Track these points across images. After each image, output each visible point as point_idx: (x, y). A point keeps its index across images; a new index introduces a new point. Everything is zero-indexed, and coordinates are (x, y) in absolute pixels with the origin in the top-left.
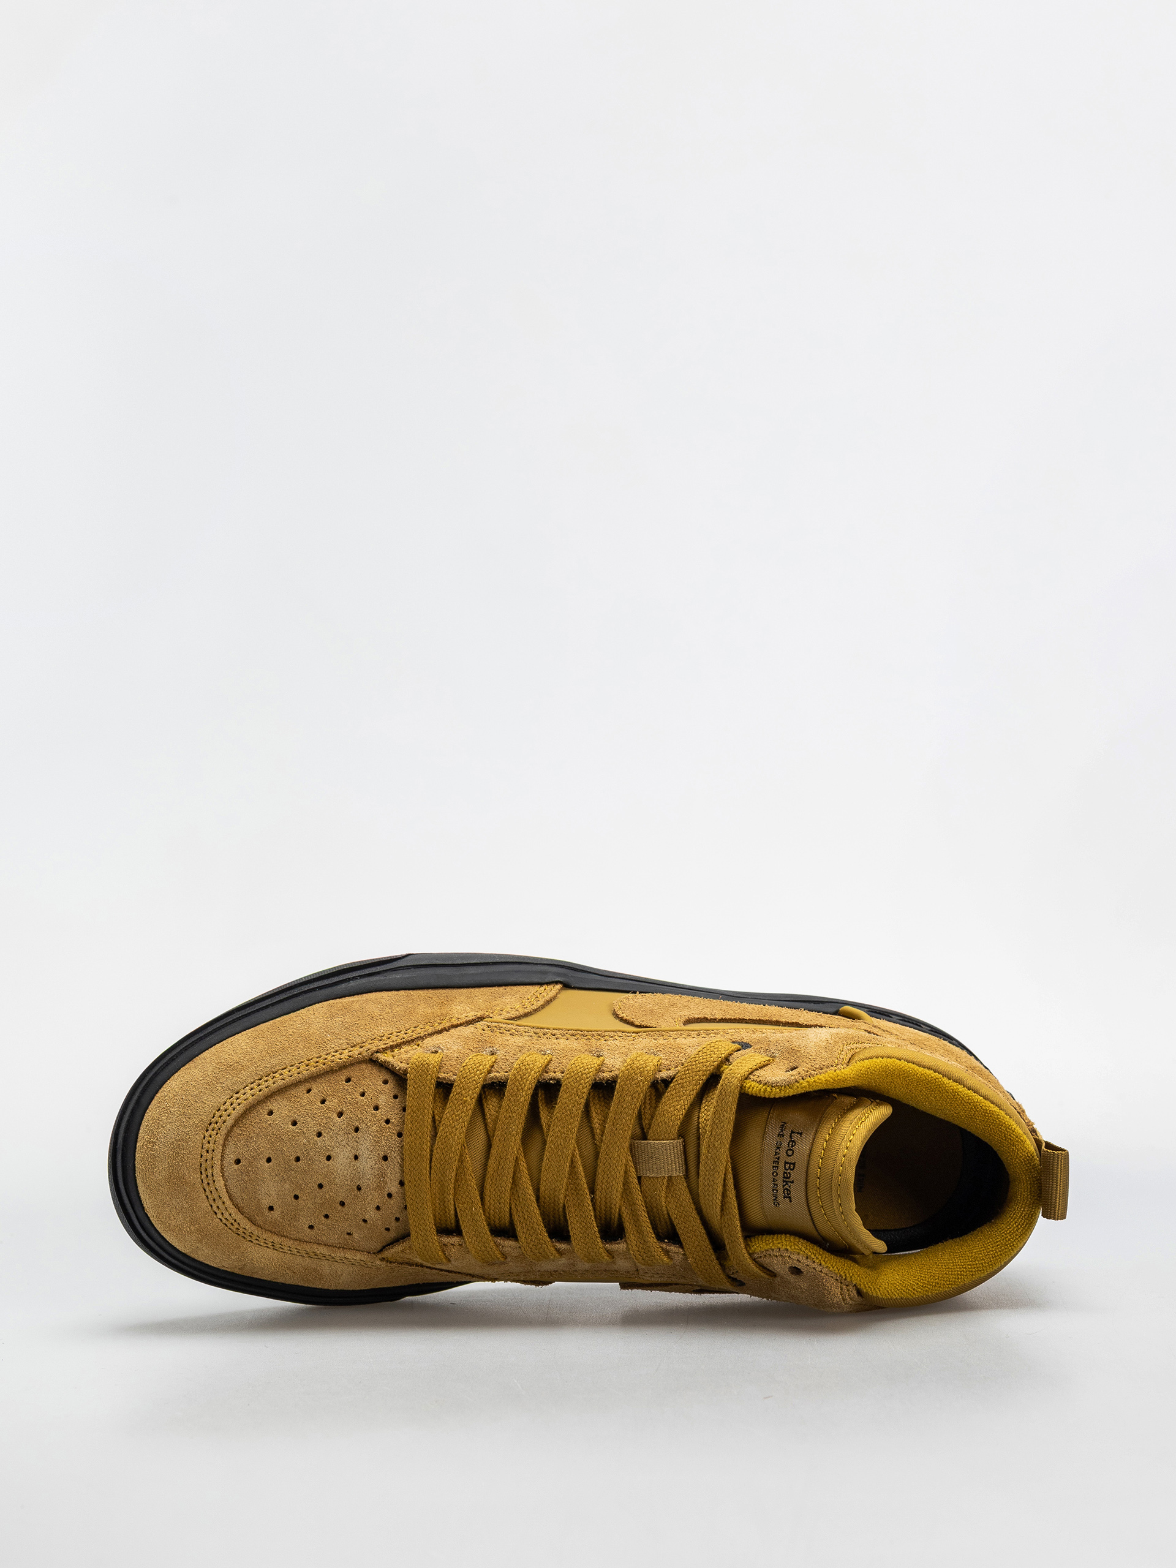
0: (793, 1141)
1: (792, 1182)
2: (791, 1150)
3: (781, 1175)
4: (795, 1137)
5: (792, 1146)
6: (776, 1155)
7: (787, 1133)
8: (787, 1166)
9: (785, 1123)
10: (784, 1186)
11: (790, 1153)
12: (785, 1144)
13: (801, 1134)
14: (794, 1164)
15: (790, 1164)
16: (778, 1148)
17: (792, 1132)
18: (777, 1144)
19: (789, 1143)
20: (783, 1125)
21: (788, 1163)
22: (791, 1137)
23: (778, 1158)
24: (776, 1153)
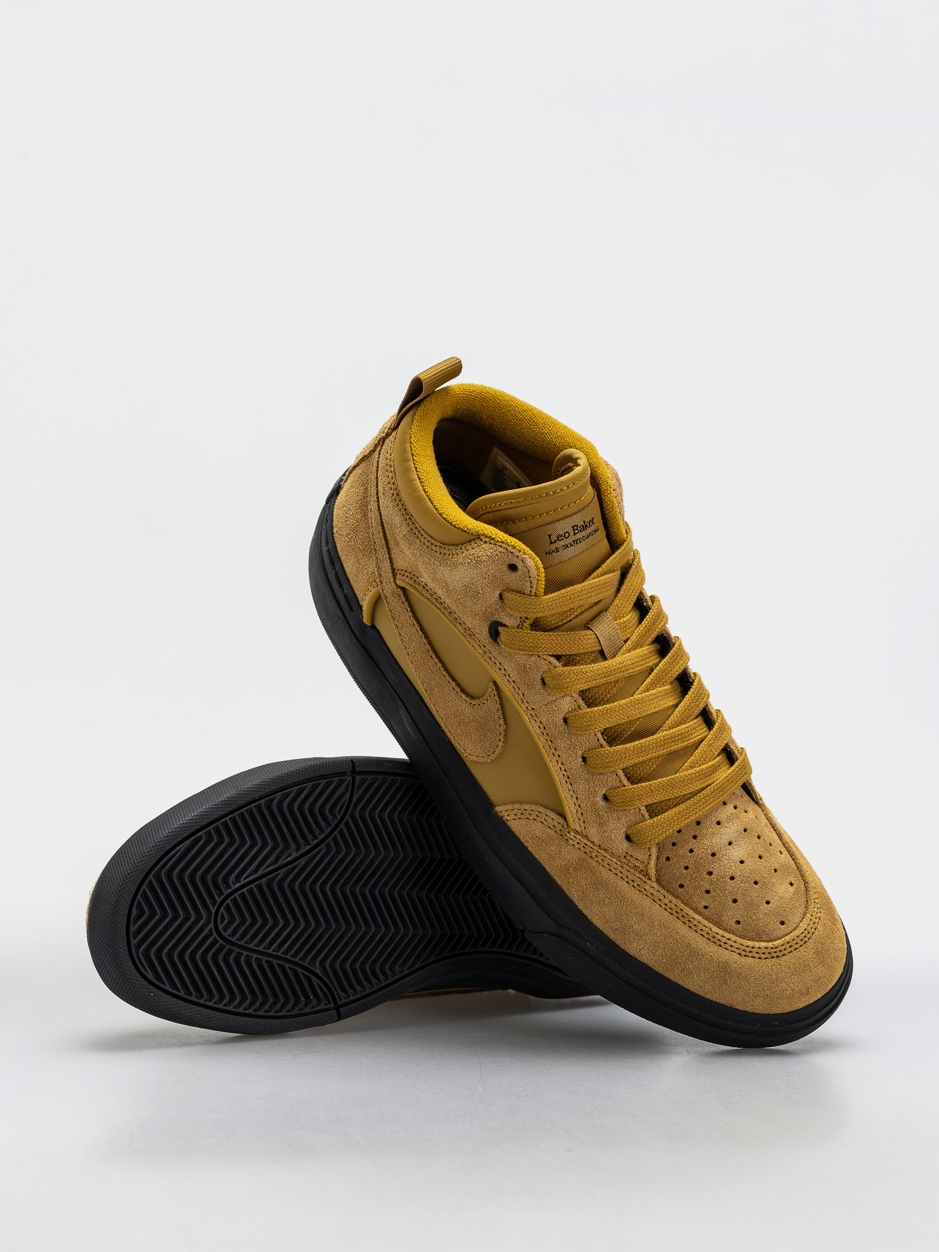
0: (558, 538)
1: (584, 522)
2: (565, 535)
3: (584, 533)
4: (554, 538)
5: (562, 536)
6: (572, 545)
7: (553, 547)
8: (576, 531)
9: (546, 553)
10: (588, 527)
11: (567, 535)
12: (562, 543)
13: (549, 536)
14: (573, 527)
15: (574, 530)
16: (567, 546)
17: (551, 543)
18: (564, 549)
19: (560, 540)
20: (549, 554)
21: (574, 532)
22: (555, 542)
23: (574, 542)
24: (571, 546)
